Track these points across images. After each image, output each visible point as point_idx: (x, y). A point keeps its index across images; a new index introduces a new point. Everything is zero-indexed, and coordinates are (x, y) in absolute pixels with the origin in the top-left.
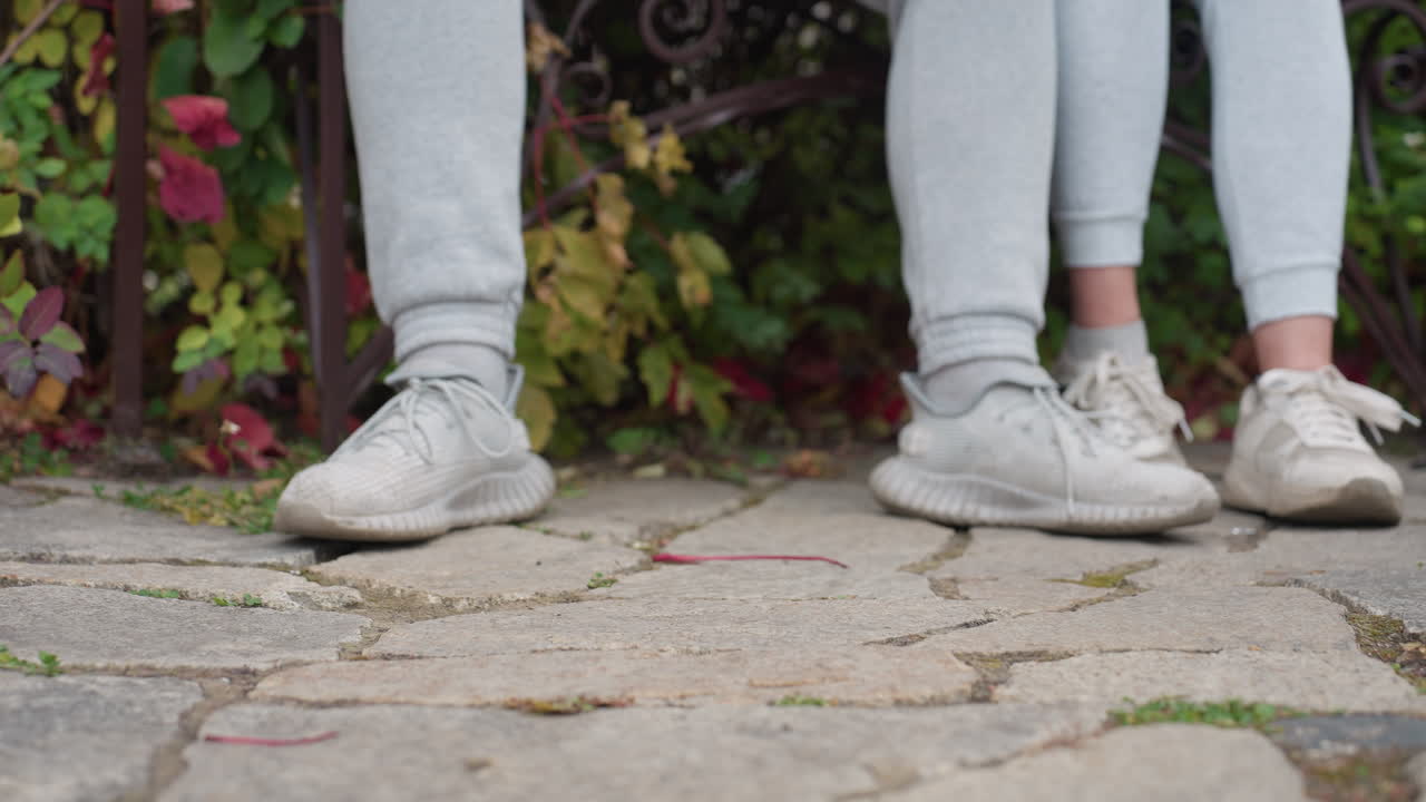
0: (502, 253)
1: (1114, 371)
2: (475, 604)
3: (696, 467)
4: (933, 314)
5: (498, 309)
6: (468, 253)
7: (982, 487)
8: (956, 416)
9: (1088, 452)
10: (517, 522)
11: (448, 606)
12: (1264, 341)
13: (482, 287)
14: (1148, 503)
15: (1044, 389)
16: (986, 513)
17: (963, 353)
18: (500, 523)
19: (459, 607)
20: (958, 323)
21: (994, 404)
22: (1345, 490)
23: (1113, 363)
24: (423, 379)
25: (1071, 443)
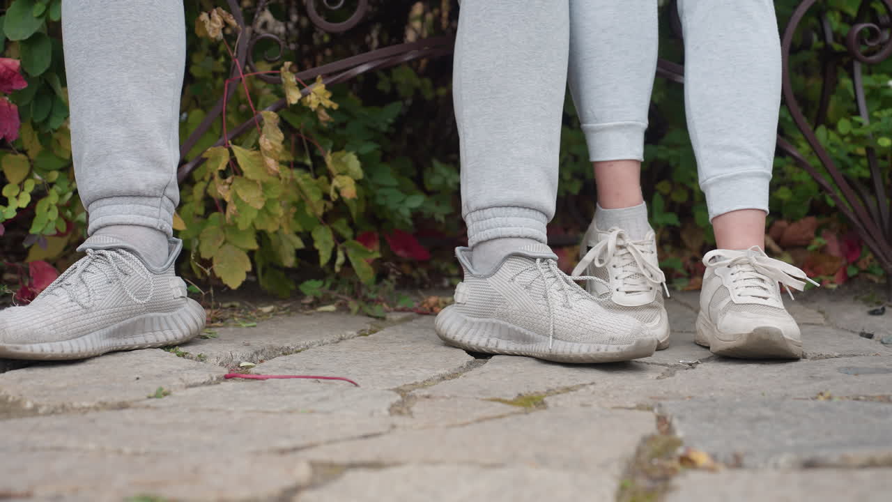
0: (157, 163)
1: (621, 243)
2: (52, 409)
3: (354, 306)
4: (473, 207)
5: (156, 201)
6: (131, 164)
7: (501, 327)
8: (485, 277)
9: (566, 305)
10: (167, 347)
11: (34, 411)
12: (718, 227)
13: (141, 186)
14: (603, 343)
15: (543, 259)
16: (503, 346)
17: (490, 233)
18: (153, 347)
19: (41, 411)
20: (488, 213)
21: (508, 270)
22: (750, 335)
23: (620, 236)
24: (94, 250)
25: (556, 297)
